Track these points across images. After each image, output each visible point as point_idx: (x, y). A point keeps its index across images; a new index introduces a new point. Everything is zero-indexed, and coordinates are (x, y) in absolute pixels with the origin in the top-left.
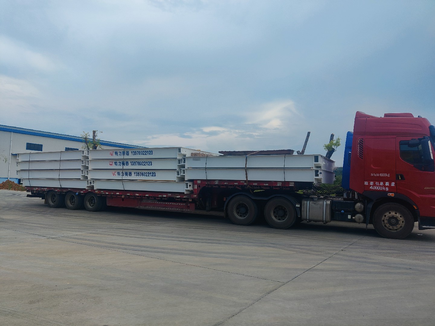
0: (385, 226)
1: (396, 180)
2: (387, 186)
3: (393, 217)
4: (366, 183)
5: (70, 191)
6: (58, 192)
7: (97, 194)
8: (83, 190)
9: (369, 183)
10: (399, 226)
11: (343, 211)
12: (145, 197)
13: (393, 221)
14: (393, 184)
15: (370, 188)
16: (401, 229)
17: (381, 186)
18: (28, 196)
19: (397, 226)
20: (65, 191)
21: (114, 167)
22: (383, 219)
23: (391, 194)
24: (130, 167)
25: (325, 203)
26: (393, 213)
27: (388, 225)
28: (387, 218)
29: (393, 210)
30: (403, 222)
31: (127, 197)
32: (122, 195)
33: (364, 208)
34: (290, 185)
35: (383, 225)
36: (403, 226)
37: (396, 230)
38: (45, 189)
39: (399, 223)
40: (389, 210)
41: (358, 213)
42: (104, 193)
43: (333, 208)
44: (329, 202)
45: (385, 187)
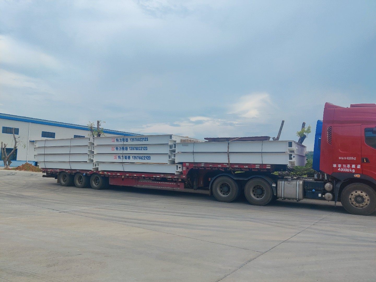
0: (352, 204)
1: (362, 163)
2: (354, 169)
3: (359, 196)
4: (335, 166)
5: (77, 172)
6: (69, 173)
7: (101, 174)
8: (89, 171)
9: (337, 166)
10: (364, 204)
11: (314, 190)
12: (141, 177)
13: (359, 199)
14: (359, 167)
15: (338, 170)
16: (367, 206)
17: (347, 168)
18: (44, 176)
19: (363, 203)
20: (74, 172)
21: (116, 151)
22: (350, 197)
23: (357, 175)
24: (129, 151)
25: (298, 183)
26: (359, 192)
27: (354, 203)
28: (353, 196)
29: (359, 190)
30: (368, 200)
31: (127, 177)
32: (122, 176)
33: (333, 187)
34: (267, 168)
35: (350, 203)
36: (368, 204)
37: (362, 207)
38: (58, 170)
39: (365, 201)
40: (356, 189)
41: (327, 192)
42: (107, 174)
43: (305, 187)
44: (301, 182)
45: (352, 169)
